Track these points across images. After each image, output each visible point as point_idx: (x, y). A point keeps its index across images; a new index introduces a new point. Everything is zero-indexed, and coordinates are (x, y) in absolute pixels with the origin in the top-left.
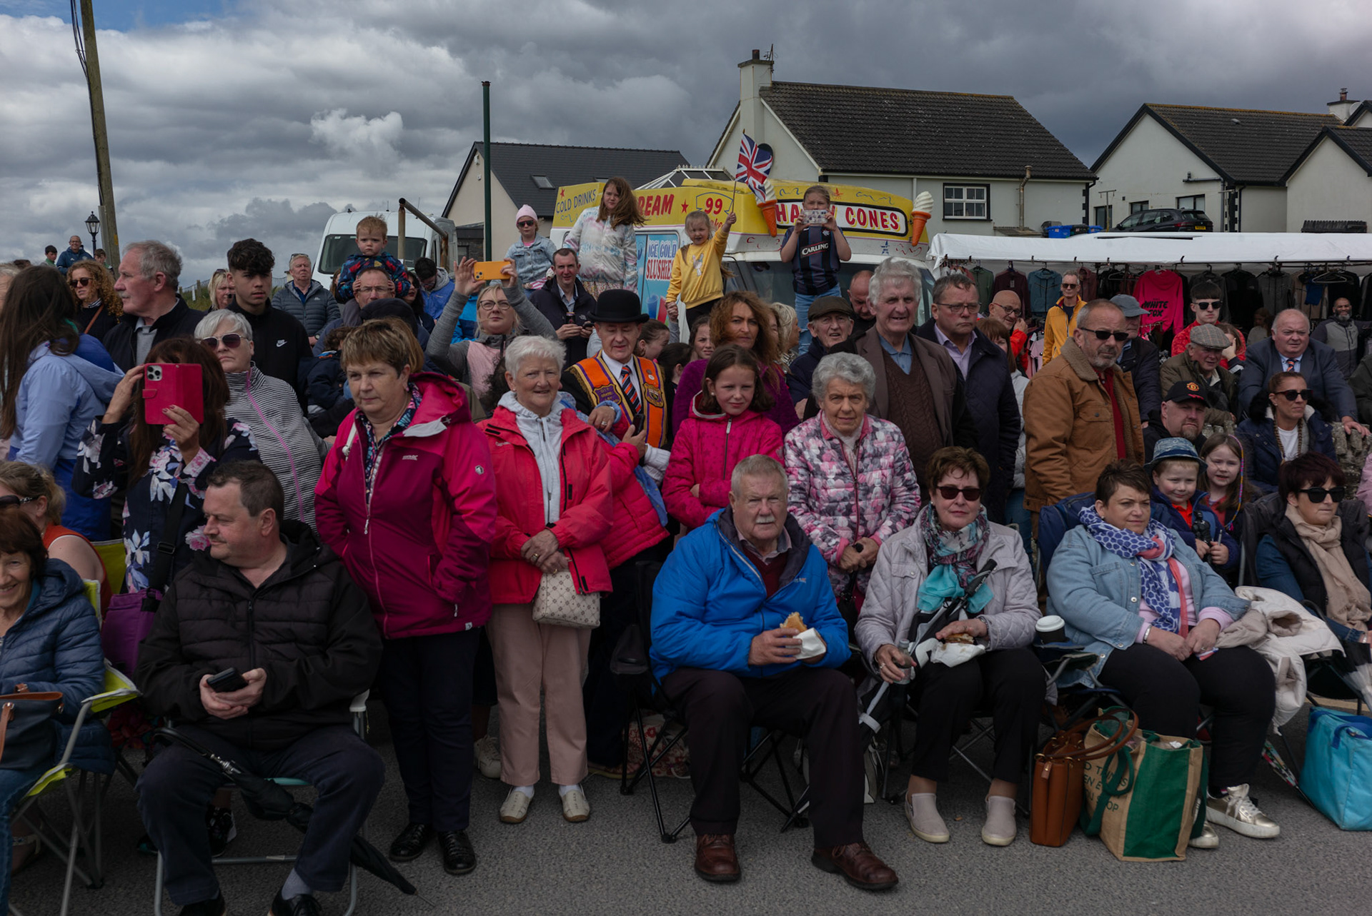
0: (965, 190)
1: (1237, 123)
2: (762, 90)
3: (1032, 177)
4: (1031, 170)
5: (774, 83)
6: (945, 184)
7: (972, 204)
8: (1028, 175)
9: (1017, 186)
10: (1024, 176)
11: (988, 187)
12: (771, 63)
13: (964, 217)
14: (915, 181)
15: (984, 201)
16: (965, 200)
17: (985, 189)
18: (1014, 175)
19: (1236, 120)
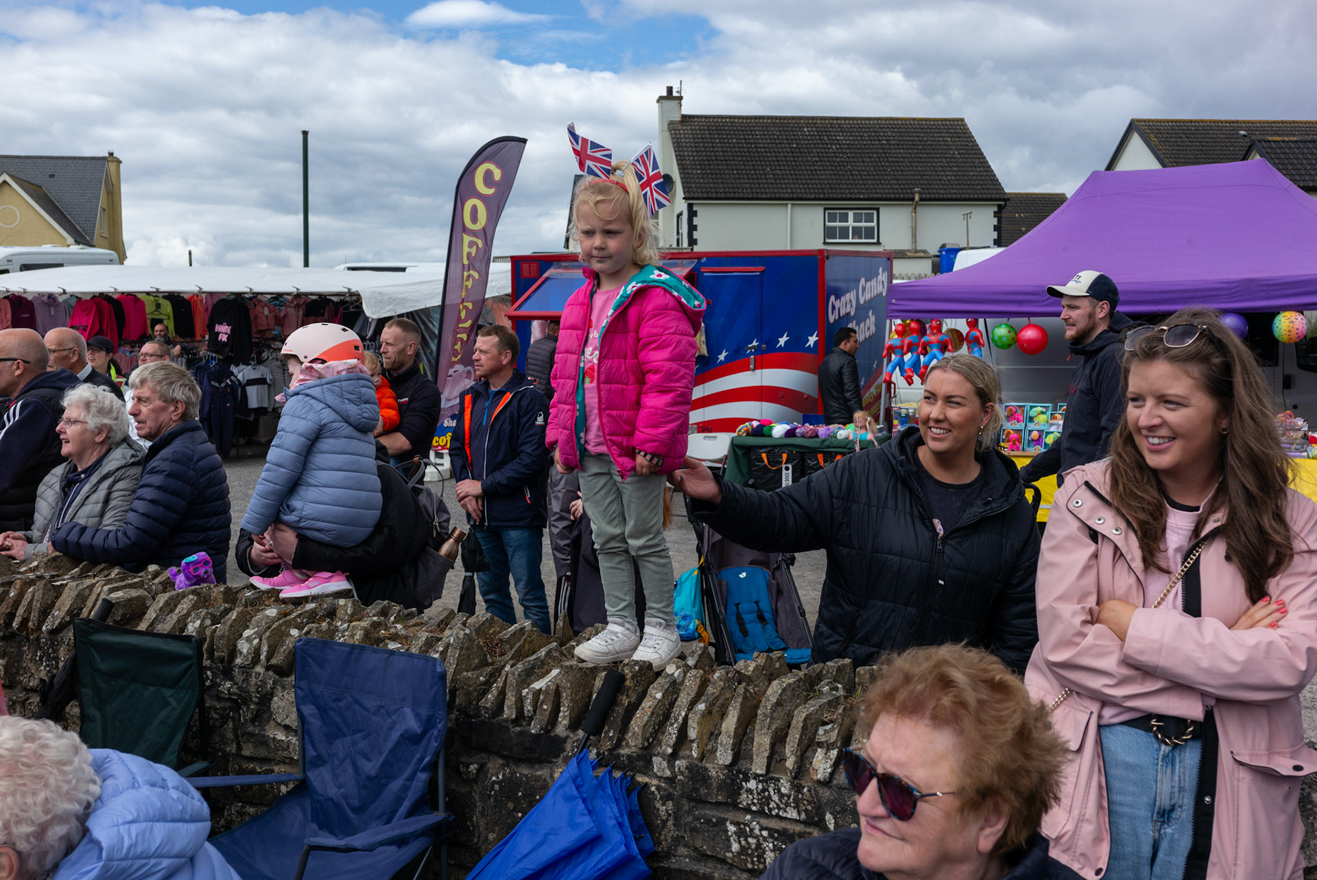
0: (851, 214)
1: (1244, 136)
2: (671, 123)
3: (921, 199)
4: (919, 193)
5: (684, 116)
6: (825, 209)
7: (860, 228)
8: (917, 198)
9: (910, 209)
10: (913, 199)
11: (878, 210)
12: (681, 98)
13: (850, 240)
14: (789, 206)
15: (874, 224)
16: (851, 223)
17: (875, 213)
18: (900, 197)
19: (1243, 132)
